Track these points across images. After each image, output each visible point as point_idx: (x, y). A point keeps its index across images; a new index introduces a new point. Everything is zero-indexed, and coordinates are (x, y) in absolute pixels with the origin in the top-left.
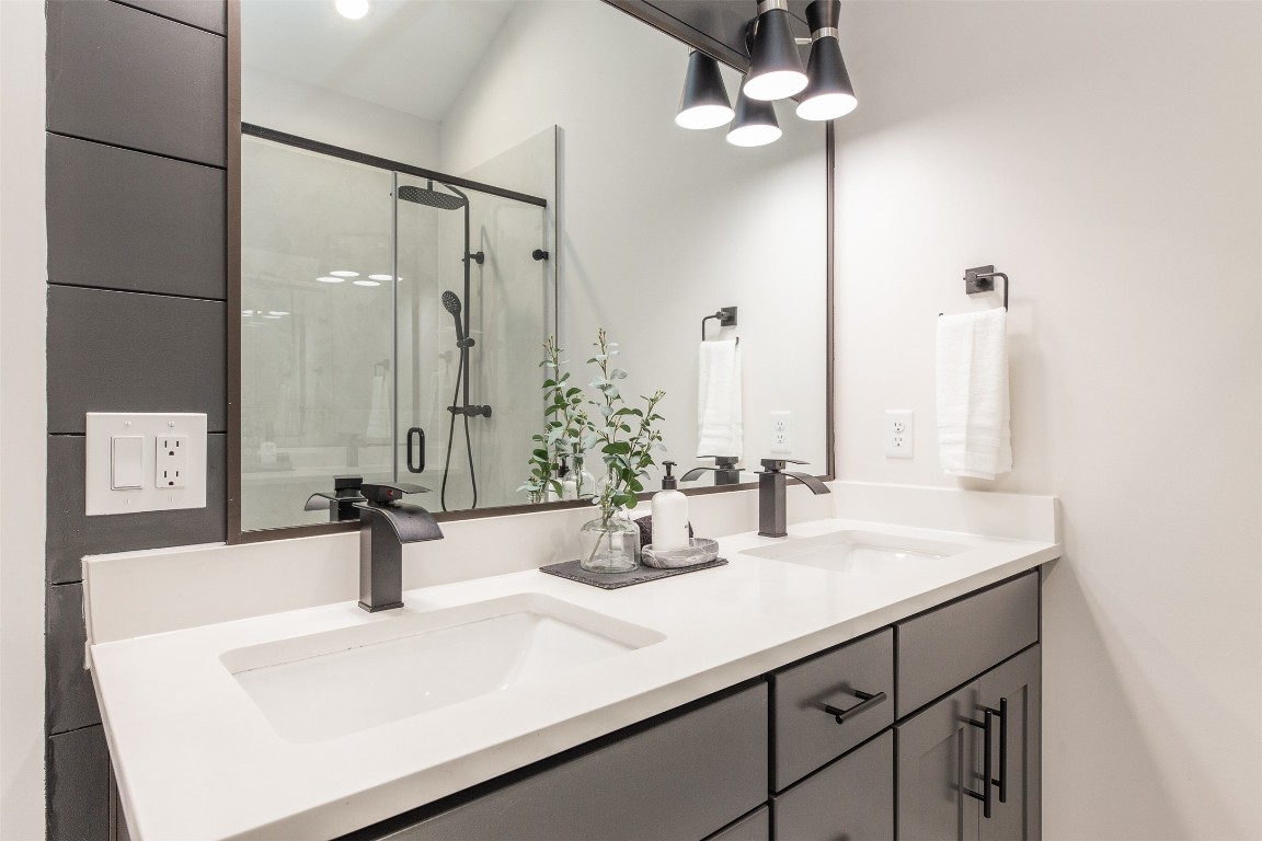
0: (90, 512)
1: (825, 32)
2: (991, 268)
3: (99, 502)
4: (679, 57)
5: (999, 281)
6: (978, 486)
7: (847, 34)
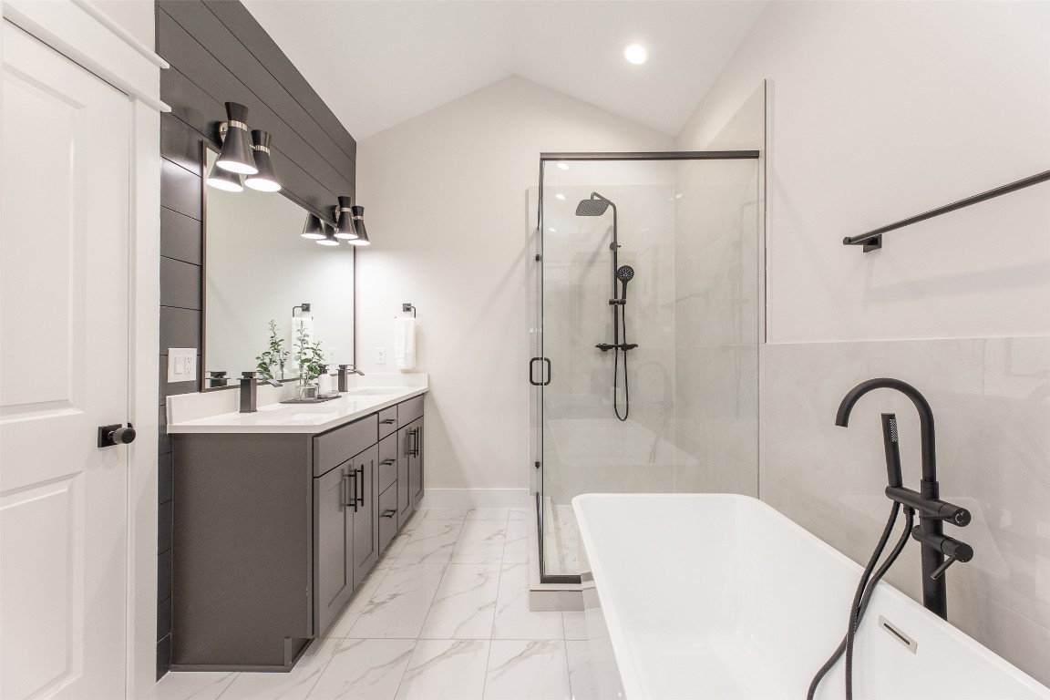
0: (169, 381)
1: (359, 217)
2: (410, 305)
3: (171, 379)
4: (303, 215)
5: (413, 309)
6: (406, 372)
7: (366, 218)
